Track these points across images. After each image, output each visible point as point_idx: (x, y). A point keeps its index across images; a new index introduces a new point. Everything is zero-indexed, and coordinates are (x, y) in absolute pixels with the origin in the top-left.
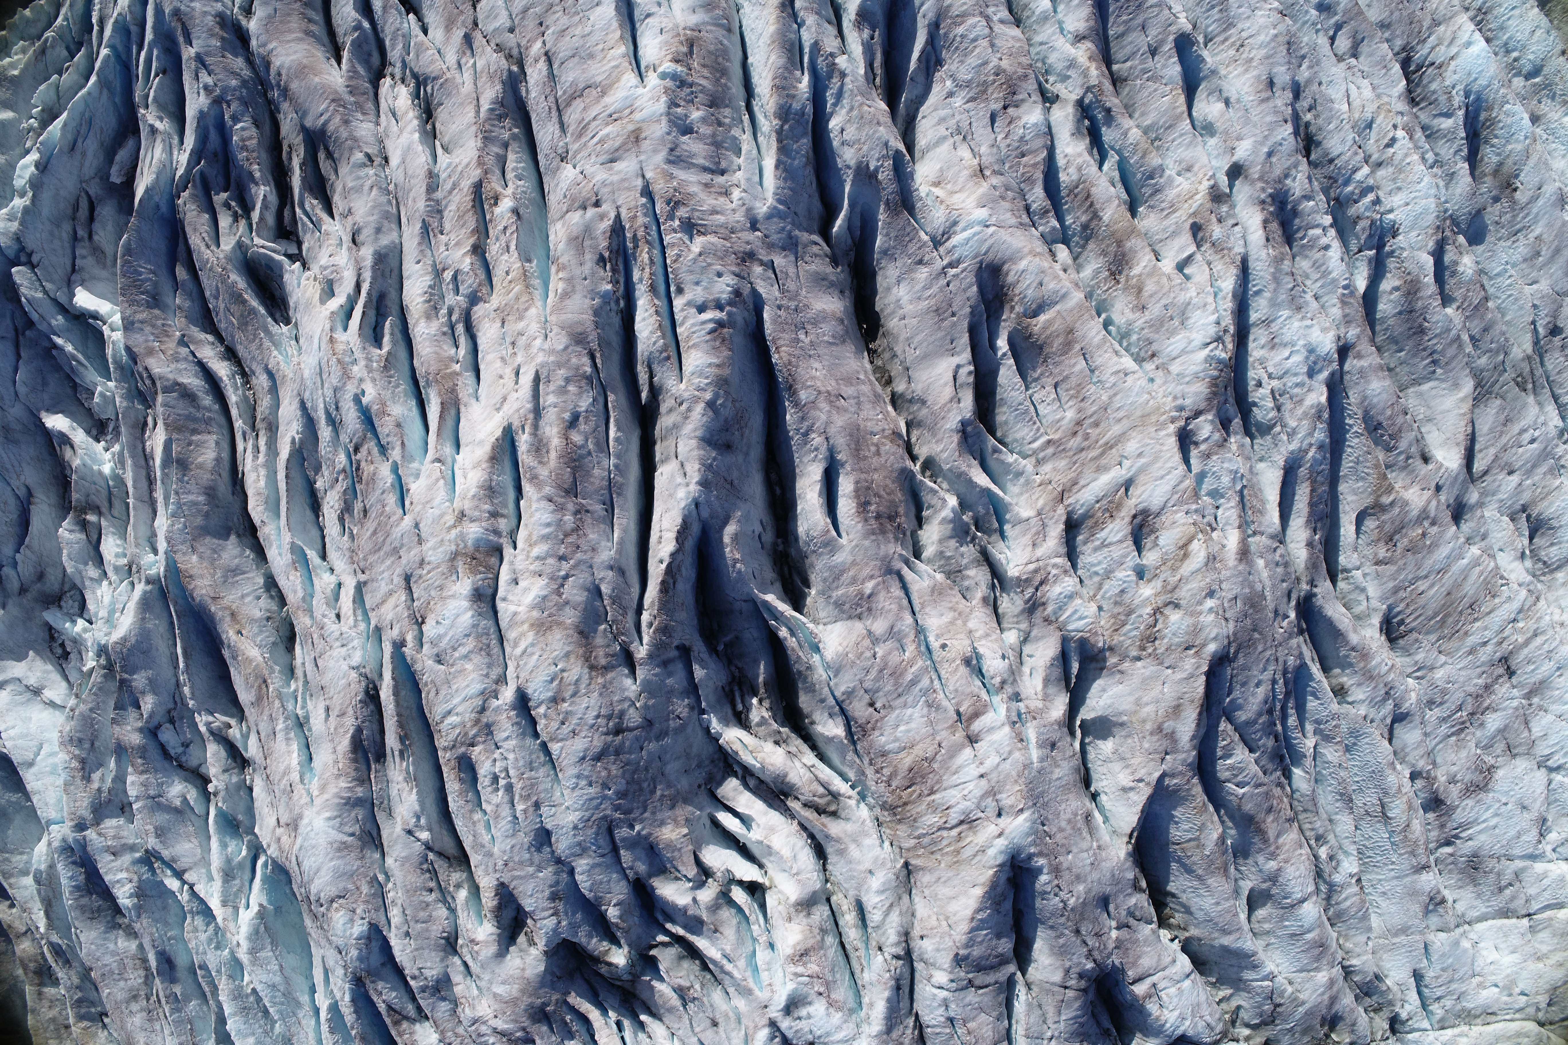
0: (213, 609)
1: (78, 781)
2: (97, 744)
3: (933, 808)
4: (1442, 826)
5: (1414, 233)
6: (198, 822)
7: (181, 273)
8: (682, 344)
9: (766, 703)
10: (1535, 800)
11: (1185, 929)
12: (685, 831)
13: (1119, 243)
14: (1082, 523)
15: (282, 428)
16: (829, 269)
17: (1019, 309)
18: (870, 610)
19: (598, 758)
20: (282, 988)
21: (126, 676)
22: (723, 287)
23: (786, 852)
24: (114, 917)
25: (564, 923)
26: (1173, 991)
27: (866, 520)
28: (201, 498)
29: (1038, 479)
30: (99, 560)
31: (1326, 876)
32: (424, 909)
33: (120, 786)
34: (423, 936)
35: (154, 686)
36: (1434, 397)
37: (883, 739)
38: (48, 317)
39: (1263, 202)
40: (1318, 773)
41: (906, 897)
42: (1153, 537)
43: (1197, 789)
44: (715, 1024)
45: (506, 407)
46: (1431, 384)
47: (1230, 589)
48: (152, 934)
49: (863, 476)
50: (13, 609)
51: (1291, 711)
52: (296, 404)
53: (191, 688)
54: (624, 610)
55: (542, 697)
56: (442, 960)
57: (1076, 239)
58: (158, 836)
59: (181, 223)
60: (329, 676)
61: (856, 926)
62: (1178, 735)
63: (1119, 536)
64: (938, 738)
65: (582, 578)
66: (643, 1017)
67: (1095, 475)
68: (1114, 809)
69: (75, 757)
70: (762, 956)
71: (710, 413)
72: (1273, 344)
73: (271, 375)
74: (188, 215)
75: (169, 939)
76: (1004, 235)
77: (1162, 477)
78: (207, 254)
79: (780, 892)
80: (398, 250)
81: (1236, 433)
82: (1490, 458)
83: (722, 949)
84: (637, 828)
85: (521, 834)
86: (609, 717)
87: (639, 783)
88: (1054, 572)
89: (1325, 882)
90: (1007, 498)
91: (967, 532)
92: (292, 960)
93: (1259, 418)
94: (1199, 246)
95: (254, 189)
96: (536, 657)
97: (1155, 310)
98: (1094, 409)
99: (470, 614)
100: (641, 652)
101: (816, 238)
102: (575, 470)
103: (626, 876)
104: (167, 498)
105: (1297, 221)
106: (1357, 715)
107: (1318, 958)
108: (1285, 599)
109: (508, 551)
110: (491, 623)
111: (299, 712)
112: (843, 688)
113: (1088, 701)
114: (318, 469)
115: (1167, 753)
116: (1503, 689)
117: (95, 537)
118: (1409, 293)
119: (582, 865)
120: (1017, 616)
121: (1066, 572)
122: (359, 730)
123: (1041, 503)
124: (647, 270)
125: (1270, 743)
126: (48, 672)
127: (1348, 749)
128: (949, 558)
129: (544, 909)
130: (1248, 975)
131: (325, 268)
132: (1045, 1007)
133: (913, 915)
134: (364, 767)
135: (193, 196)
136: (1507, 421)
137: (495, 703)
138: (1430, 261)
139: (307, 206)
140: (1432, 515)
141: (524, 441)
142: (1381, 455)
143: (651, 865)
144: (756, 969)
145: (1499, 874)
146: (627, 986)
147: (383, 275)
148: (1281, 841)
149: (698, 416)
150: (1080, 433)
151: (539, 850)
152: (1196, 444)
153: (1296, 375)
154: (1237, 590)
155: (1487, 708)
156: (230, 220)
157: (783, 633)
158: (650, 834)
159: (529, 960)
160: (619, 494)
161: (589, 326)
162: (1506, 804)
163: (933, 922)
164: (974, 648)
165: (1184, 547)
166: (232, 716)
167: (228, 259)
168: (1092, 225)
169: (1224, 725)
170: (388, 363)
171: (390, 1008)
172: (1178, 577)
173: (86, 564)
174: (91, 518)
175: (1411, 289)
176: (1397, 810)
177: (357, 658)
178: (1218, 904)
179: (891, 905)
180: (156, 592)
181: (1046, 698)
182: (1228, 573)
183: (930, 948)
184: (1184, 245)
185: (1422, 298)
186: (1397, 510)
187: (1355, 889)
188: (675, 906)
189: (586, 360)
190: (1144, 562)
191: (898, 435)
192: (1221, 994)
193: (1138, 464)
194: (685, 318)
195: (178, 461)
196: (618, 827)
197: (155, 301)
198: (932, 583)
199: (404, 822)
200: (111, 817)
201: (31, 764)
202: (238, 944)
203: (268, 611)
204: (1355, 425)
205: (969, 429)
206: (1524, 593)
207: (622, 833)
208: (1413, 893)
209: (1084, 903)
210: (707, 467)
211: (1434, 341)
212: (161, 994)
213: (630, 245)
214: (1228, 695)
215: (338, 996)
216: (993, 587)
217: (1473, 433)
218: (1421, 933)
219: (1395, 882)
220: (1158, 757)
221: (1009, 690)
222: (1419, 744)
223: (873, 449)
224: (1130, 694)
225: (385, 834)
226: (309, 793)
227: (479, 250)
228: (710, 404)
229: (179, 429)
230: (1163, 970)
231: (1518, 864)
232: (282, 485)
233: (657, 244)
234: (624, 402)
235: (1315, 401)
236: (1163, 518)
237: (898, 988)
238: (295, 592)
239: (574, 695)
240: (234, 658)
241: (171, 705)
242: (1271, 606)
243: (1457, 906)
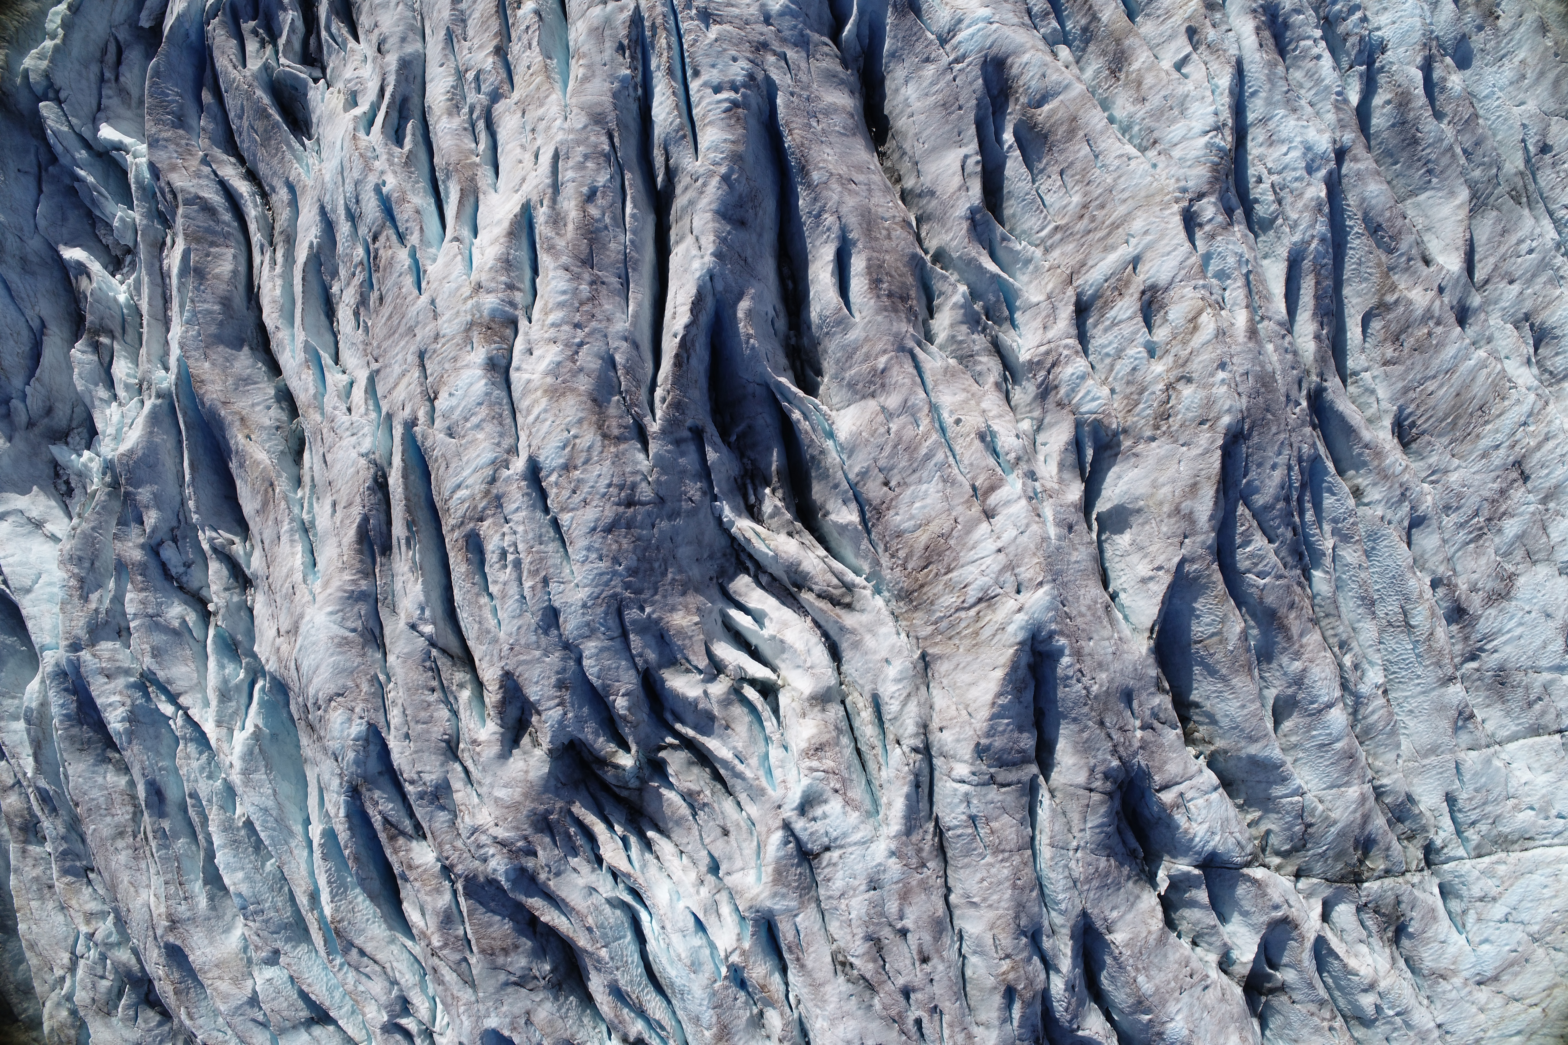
0: (223, 413)
1: (76, 600)
2: (97, 564)
3: (950, 587)
4: (1466, 638)
5: (1403, 49)
6: (197, 648)
7: (207, 97)
8: (697, 124)
9: (780, 493)
10: (1559, 608)
11: (1210, 743)
12: (696, 619)
13: (1118, 42)
14: (1091, 305)
15: (300, 236)
16: (840, 68)
17: (1023, 100)
18: (883, 386)
19: (609, 529)
20: (274, 813)
21: (131, 489)
22: (738, 71)
23: (799, 646)
24: (104, 750)
25: (570, 715)
26: (1200, 802)
27: (878, 297)
28: (217, 308)
29: (1047, 265)
30: (110, 383)
31: (1351, 686)
32: (425, 709)
33: (118, 607)
34: (423, 737)
35: (158, 501)
36: (1431, 206)
37: (897, 519)
38: (72, 150)
39: (1254, 11)
40: (1338, 579)
41: (923, 689)
42: (1162, 313)
43: (1218, 577)
44: (726, 833)
45: (524, 186)
46: (1428, 194)
47: (1240, 364)
48: (142, 762)
49: (875, 254)
50: (20, 443)
51: (1308, 505)
52: (315, 210)
53: (197, 501)
54: (638, 383)
55: (554, 464)
56: (442, 765)
57: (1077, 43)
58: (154, 656)
59: (210, 49)
60: (338, 466)
61: (873, 724)
62: (1196, 515)
63: (1129, 313)
64: (954, 514)
65: (597, 345)
66: (650, 834)
67: (1102, 255)
68: (1133, 604)
69: (74, 575)
70: (775, 753)
71: (725, 187)
72: (1271, 141)
73: (291, 188)
74: (217, 40)
75: (160, 769)
76: (1007, 31)
77: (1169, 254)
78: (234, 74)
79: (794, 689)
80: (422, 60)
81: (1239, 223)
82: (1490, 267)
83: (734, 748)
84: (648, 610)
85: (529, 614)
86: (621, 487)
87: (650, 562)
88: (1065, 352)
89: (1352, 693)
90: (1017, 285)
91: (978, 322)
92: (286, 788)
93: (1261, 214)
94: (1195, 49)
95: (281, 15)
96: (548, 423)
97: (1155, 101)
98: (1099, 191)
99: (483, 382)
100: (654, 427)
101: (826, 39)
102: (591, 242)
103: (635, 665)
104: (182, 306)
105: (1288, 34)
106: (1374, 516)
107: (1348, 771)
108: (1296, 387)
109: (523, 324)
110: (504, 394)
111: (305, 516)
112: (856, 470)
113: (1103, 493)
114: (335, 274)
115: (1185, 537)
116: (1518, 494)
117: (107, 359)
118: (1401, 105)
119: (590, 648)
120: (1030, 404)
121: (1077, 352)
122: (365, 519)
123: (1050, 286)
124: (665, 54)
125: (1289, 534)
126: (51, 508)
127: (1367, 554)
128: (961, 342)
129: (551, 698)
130: (1278, 791)
131: (350, 81)
132: (1069, 815)
133: (931, 707)
134: (369, 560)
135: (223, 23)
136: (1504, 232)
137: (505, 473)
138: (1419, 75)
139: (334, 30)
140: (1437, 314)
141: (541, 215)
142: (1384, 257)
143: (661, 654)
144: (769, 772)
145: (1527, 688)
146: (634, 797)
147: (407, 80)
148: (1304, 640)
149: (713, 190)
150: (1087, 216)
151: (546, 633)
152: (1201, 225)
153: (1294, 169)
154: (1247, 366)
155: (1504, 514)
156: (257, 45)
157: (796, 415)
158: (661, 619)
159: (533, 761)
160: (634, 270)
161: (608, 107)
162: (1529, 612)
163: (953, 712)
164: (989, 427)
165: (1193, 320)
166: (236, 534)
167: (255, 77)
168: (1092, 27)
169: (1241, 509)
170: (409, 161)
171: (386, 821)
172: (1189, 350)
173: (97, 385)
174: (104, 340)
175: (1403, 101)
176: (1420, 617)
177: (366, 445)
178: (1243, 706)
179: (909, 695)
180: (166, 407)
181: (1061, 481)
182: (1239, 349)
183: (950, 739)
184: (1181, 46)
185: (1413, 109)
186: (1401, 309)
187: (1382, 701)
188: (684, 699)
189: (604, 139)
190: (1155, 339)
191: (909, 224)
192: (1250, 817)
193: (1145, 242)
194: (701, 98)
195: (195, 270)
196: (628, 607)
197: (180, 122)
198: (944, 364)
199: (410, 616)
200: (107, 639)
201: (28, 591)
202: (231, 765)
203: (278, 420)
204: (1355, 226)
205: (978, 216)
206: (1532, 397)
207: (632, 614)
208: (1441, 708)
209: (1107, 691)
210: (722, 240)
211: (1428, 151)
212: (149, 829)
213: (648, 33)
214: (1245, 477)
215: (332, 812)
216: (1005, 379)
217: (1471, 239)
218: (1452, 751)
219: (1422, 698)
220: (1176, 540)
221: (1024, 466)
222: (1438, 549)
223: (884, 232)
224: (1146, 477)
225: (387, 631)
226: (311, 592)
227: (501, 52)
228: (725, 178)
229: (198, 240)
230: (1190, 778)
231: (1546, 676)
232: (298, 288)
233: (674, 32)
234: (639, 182)
235: (1315, 194)
236: (1172, 293)
237: (917, 786)
238: (307, 390)
239: (586, 462)
240: (241, 465)
241: (174, 523)
242: (1283, 390)
243: (1486, 725)
